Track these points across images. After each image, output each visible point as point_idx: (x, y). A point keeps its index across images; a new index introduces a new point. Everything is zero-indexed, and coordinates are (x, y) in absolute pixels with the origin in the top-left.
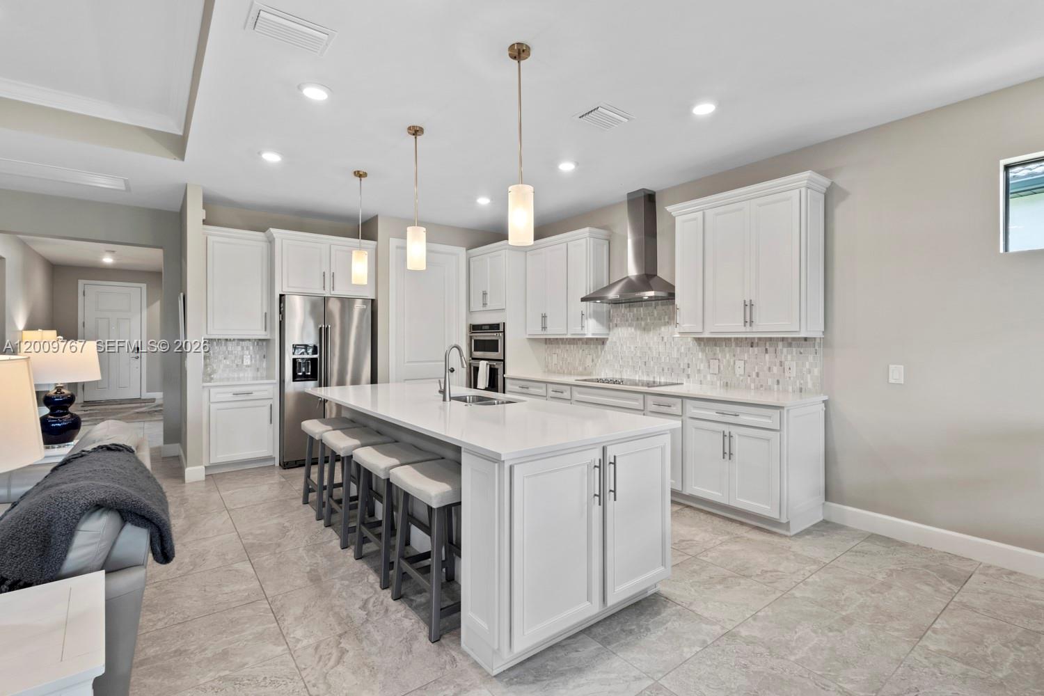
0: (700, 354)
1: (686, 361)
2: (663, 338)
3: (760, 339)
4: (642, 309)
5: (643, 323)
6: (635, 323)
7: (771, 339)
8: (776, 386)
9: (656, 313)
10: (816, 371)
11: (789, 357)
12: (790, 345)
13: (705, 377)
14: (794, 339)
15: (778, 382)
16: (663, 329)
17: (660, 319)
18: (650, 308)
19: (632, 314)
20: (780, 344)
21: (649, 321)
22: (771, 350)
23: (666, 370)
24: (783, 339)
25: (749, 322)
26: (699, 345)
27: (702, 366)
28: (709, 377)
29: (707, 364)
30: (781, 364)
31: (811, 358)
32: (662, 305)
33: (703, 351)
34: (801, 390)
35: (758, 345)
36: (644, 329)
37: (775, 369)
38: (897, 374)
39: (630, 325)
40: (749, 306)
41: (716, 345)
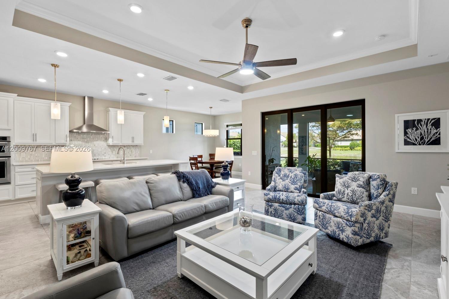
0: (109, 150)
1: (104, 152)
2: (95, 145)
3: (126, 145)
4: (85, 135)
5: (86, 140)
6: (81, 140)
7: (129, 145)
8: (130, 156)
9: (92, 137)
10: (138, 152)
11: (133, 149)
12: (133, 147)
13: (111, 156)
14: (134, 145)
15: (131, 155)
16: (95, 142)
17: (93, 139)
18: (89, 135)
19: (80, 137)
20: (131, 147)
21: (88, 139)
22: (129, 148)
23: (96, 155)
24: (132, 145)
25: (133, 141)
26: (109, 147)
27: (110, 153)
28: (112, 156)
29: (112, 153)
30: (131, 151)
31: (137, 149)
32: (94, 135)
33: (110, 149)
34: (135, 156)
35: (126, 147)
36: (86, 142)
37: (130, 152)
38: (151, 152)
39: (79, 141)
40: (133, 138)
41: (114, 147)
